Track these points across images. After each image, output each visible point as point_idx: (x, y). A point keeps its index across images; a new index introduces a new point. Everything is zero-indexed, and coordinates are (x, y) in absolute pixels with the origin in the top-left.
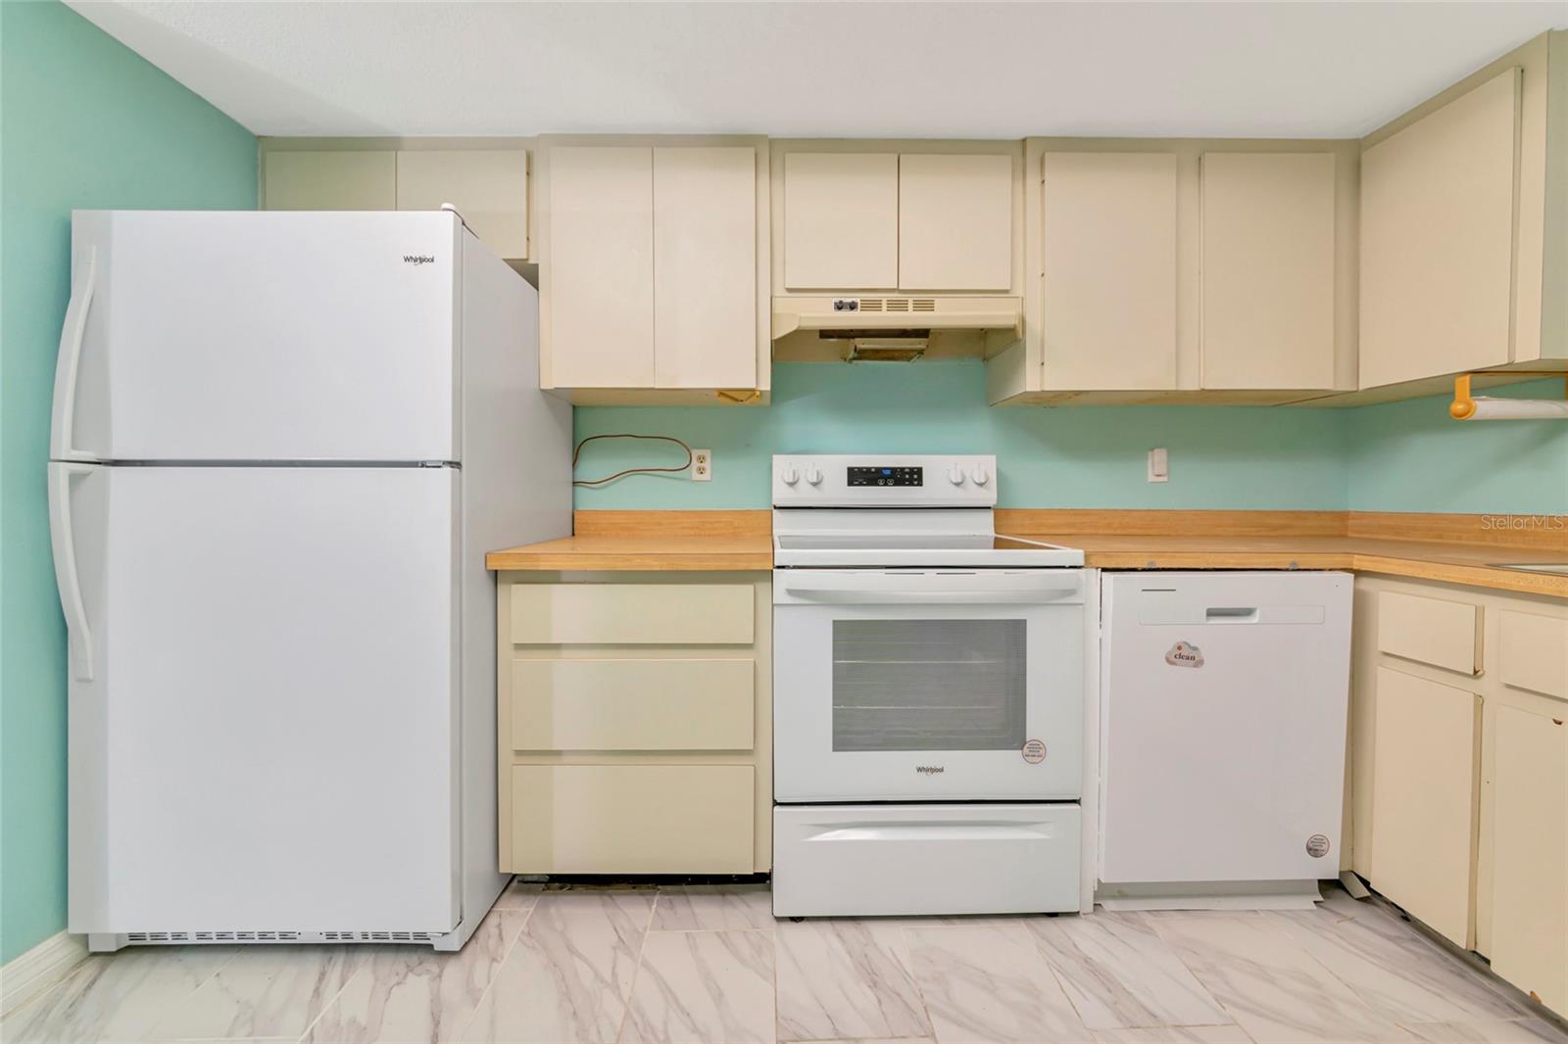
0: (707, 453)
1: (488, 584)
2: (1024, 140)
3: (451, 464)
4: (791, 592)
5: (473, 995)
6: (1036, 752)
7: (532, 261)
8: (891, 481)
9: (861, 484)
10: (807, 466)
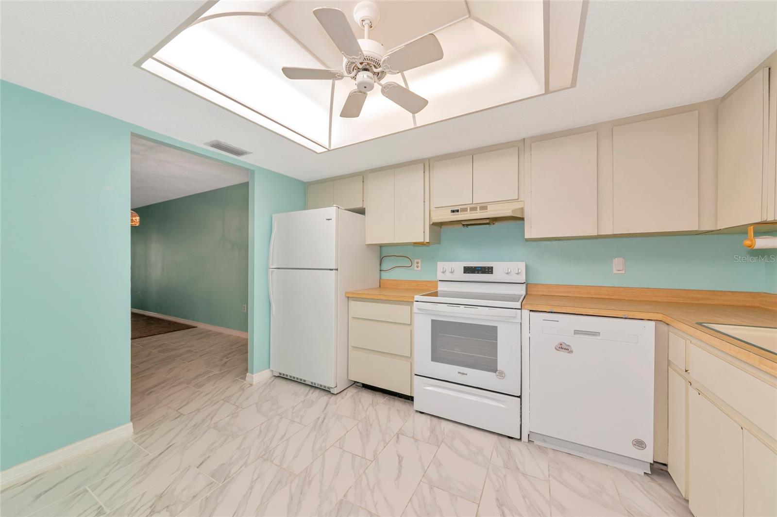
0: (419, 261)
1: (346, 300)
2: (524, 139)
3: (335, 269)
4: (419, 309)
5: (336, 404)
6: (502, 375)
7: (364, 207)
8: (480, 272)
9: (468, 273)
10: (448, 265)
